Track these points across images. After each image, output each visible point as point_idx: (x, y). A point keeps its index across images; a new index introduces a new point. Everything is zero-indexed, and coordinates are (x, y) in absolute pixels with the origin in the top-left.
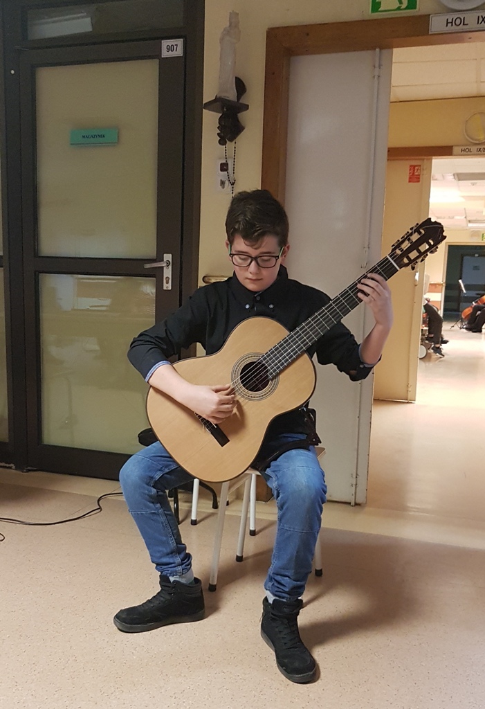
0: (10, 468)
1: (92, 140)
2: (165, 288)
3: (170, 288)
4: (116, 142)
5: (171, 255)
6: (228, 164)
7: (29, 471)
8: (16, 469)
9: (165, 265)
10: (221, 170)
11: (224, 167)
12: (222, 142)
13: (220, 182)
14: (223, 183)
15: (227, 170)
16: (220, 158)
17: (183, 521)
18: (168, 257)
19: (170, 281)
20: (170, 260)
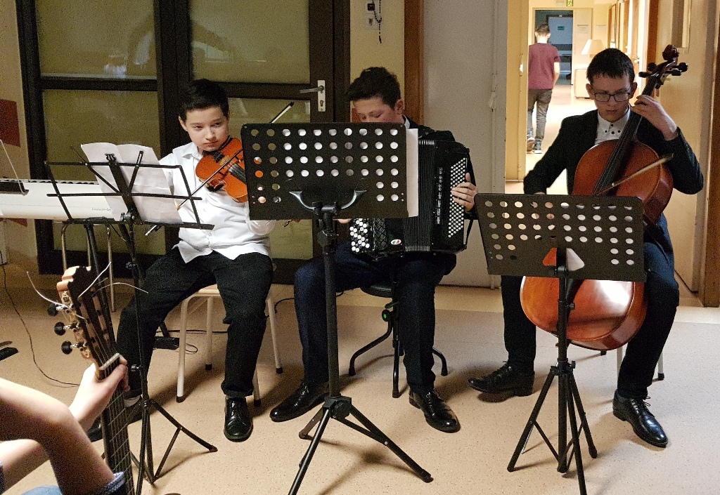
2: (320, 110)
5: (324, 81)
6: (374, 5)
9: (320, 90)
10: (369, 10)
11: (371, 7)
14: (371, 21)
15: (373, 9)
18: (321, 83)
19: (324, 104)
20: (324, 86)
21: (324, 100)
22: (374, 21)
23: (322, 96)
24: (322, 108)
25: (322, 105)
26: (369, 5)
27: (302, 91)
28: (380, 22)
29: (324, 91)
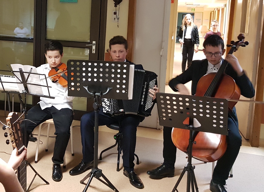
4: (77, 2)
6: (116, 12)
10: (114, 14)
12: (115, 6)
13: (113, 18)
18: (94, 42)
19: (95, 50)
20: (95, 43)
21: (95, 49)
22: (116, 19)
23: (94, 47)
24: (94, 52)
25: (94, 51)
26: (114, 12)
27: (87, 45)
28: (118, 19)
29: (95, 45)
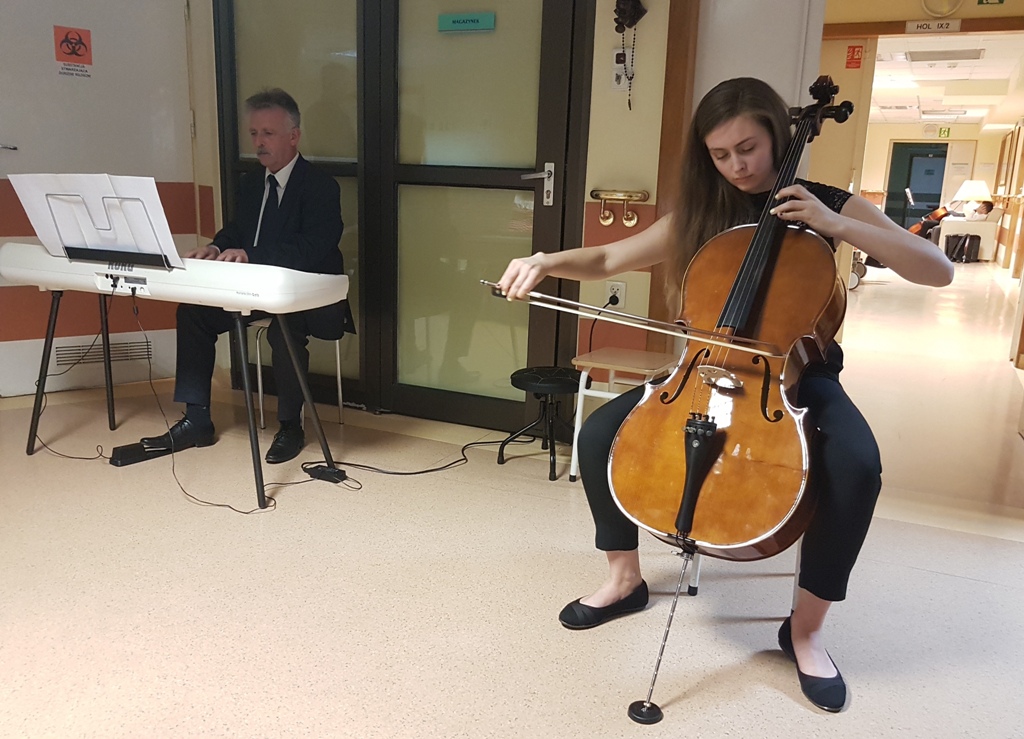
0: (361, 409)
1: (463, 26)
2: (545, 204)
3: (551, 204)
4: (492, 29)
5: (553, 164)
6: (624, 55)
7: (382, 413)
8: (367, 410)
9: (546, 176)
10: (617, 62)
11: (621, 58)
12: (620, 29)
13: (614, 77)
14: (618, 78)
15: (624, 62)
16: (616, 48)
17: (560, 476)
18: (549, 167)
19: (552, 195)
20: (553, 171)
21: (552, 190)
22: (623, 77)
23: (549, 185)
24: (548, 201)
25: (548, 197)
27: (525, 177)
28: (632, 78)
29: (552, 178)
